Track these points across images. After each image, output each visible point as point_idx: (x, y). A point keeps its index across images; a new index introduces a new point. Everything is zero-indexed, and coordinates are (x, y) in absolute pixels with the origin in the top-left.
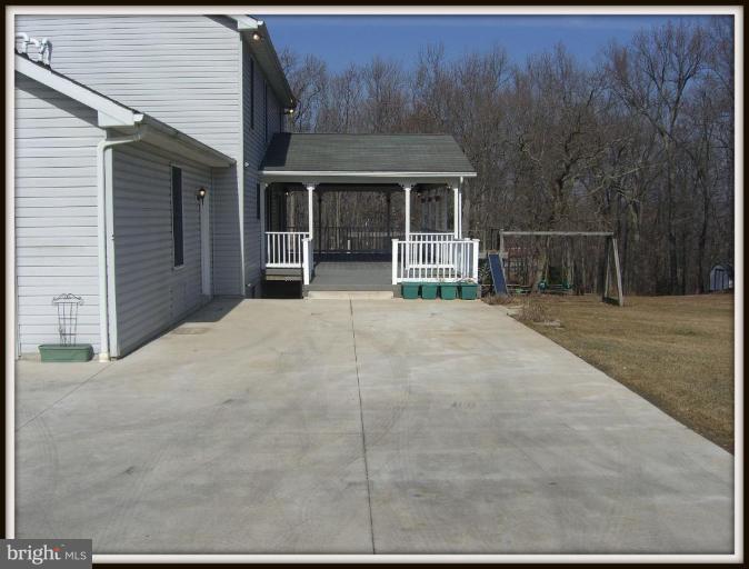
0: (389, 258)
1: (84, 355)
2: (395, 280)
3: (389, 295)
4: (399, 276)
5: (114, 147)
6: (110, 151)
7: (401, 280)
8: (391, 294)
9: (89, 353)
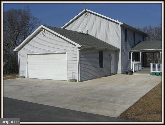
0: (150, 67)
1: (75, 81)
2: (151, 72)
3: (149, 75)
4: (152, 71)
5: (79, 50)
6: (79, 51)
7: (152, 72)
8: (150, 74)
9: (76, 81)
